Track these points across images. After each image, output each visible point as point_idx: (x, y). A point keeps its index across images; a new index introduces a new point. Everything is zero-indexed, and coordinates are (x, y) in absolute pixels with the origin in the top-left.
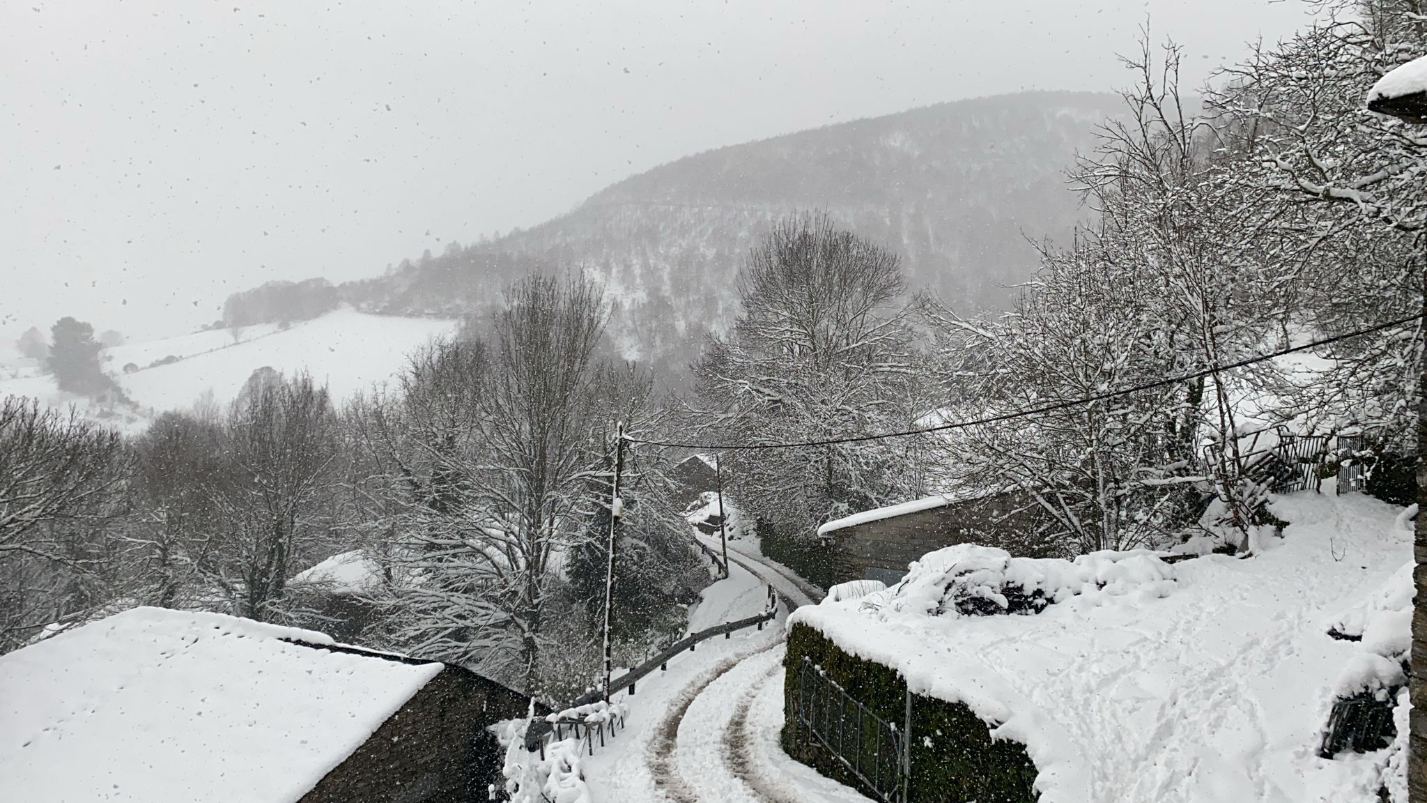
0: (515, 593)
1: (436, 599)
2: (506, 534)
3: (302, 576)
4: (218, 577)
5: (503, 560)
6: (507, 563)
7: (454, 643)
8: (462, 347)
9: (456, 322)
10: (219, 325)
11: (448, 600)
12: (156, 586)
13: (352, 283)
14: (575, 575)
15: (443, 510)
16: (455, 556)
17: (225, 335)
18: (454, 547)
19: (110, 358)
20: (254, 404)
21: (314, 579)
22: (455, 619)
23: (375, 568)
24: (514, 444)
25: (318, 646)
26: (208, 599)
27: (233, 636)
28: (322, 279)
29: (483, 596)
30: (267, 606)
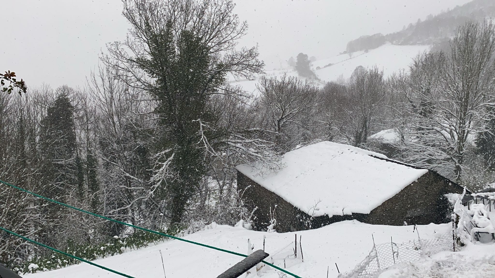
0: (453, 148)
1: (421, 148)
2: (450, 126)
3: (372, 136)
4: (346, 135)
5: (448, 136)
6: (450, 137)
7: (427, 164)
8: (434, 54)
9: (429, 46)
10: (345, 53)
11: (426, 149)
12: (327, 136)
13: (390, 34)
14: (478, 144)
15: (425, 116)
16: (429, 133)
17: (347, 56)
18: (429, 129)
19: (312, 65)
20: (358, 78)
21: (377, 138)
22: (428, 156)
23: (398, 135)
24: (455, 92)
25: (382, 159)
26: (343, 141)
27: (354, 153)
28: (380, 34)
29: (440, 149)
30: (361, 145)
